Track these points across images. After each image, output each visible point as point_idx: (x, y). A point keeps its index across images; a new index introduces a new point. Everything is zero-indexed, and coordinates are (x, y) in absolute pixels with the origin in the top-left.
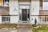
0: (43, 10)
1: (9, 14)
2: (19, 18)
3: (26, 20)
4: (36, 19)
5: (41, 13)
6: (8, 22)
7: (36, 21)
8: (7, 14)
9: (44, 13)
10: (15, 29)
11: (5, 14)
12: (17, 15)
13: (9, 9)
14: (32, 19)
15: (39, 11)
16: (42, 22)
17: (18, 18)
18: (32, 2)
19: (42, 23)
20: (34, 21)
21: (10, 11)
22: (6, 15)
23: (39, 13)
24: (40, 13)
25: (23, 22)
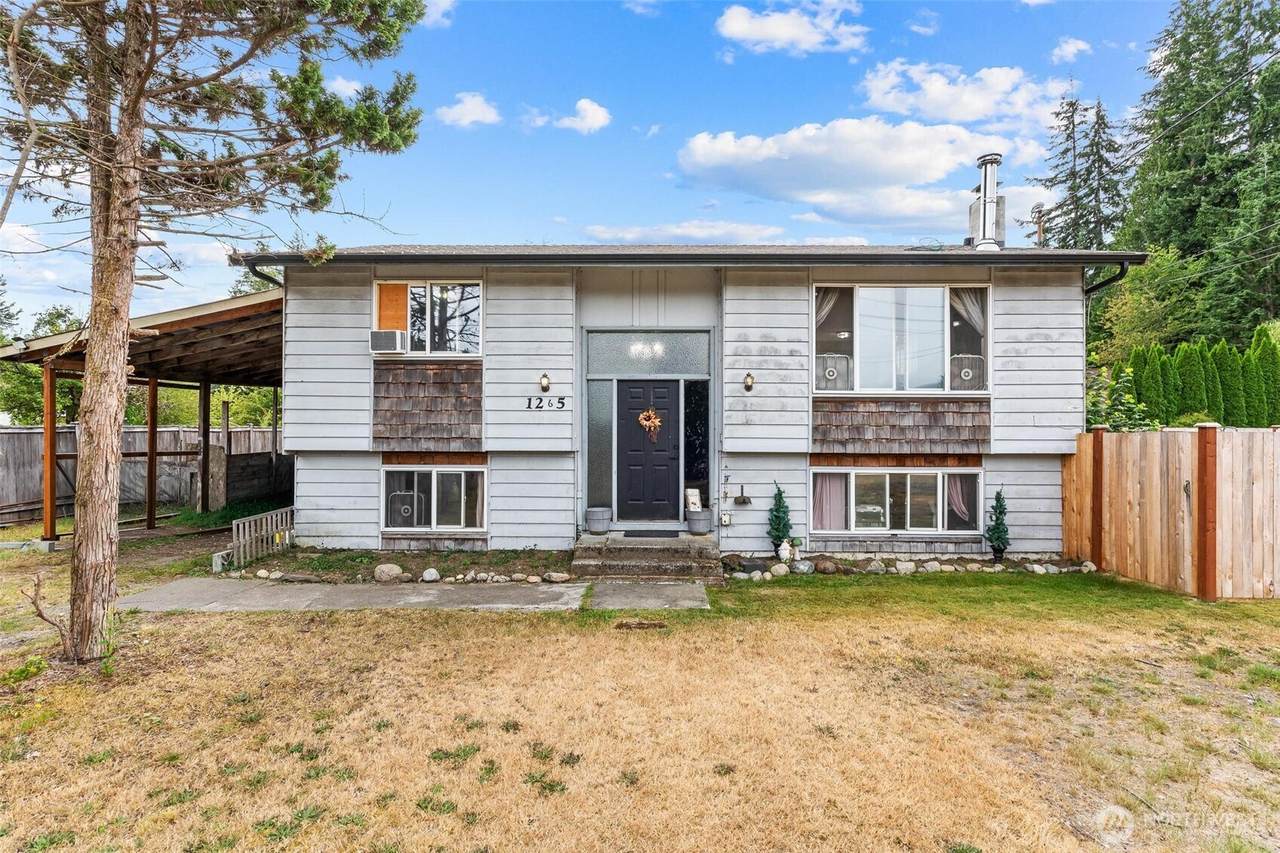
0: (859, 390)
1: (479, 441)
2: (582, 493)
3: (669, 508)
4: (779, 497)
5: (834, 435)
6: (460, 529)
7: (779, 525)
8: (455, 446)
9: (869, 435)
10: (566, 576)
11: (432, 446)
12: (565, 446)
13: (480, 388)
14: (742, 502)
15: (816, 401)
16: (855, 530)
17: (571, 478)
18: (728, 306)
19: (852, 540)
20: (764, 517)
21: (487, 404)
22: (442, 447)
23: (815, 429)
24: (820, 433)
25: (628, 534)
